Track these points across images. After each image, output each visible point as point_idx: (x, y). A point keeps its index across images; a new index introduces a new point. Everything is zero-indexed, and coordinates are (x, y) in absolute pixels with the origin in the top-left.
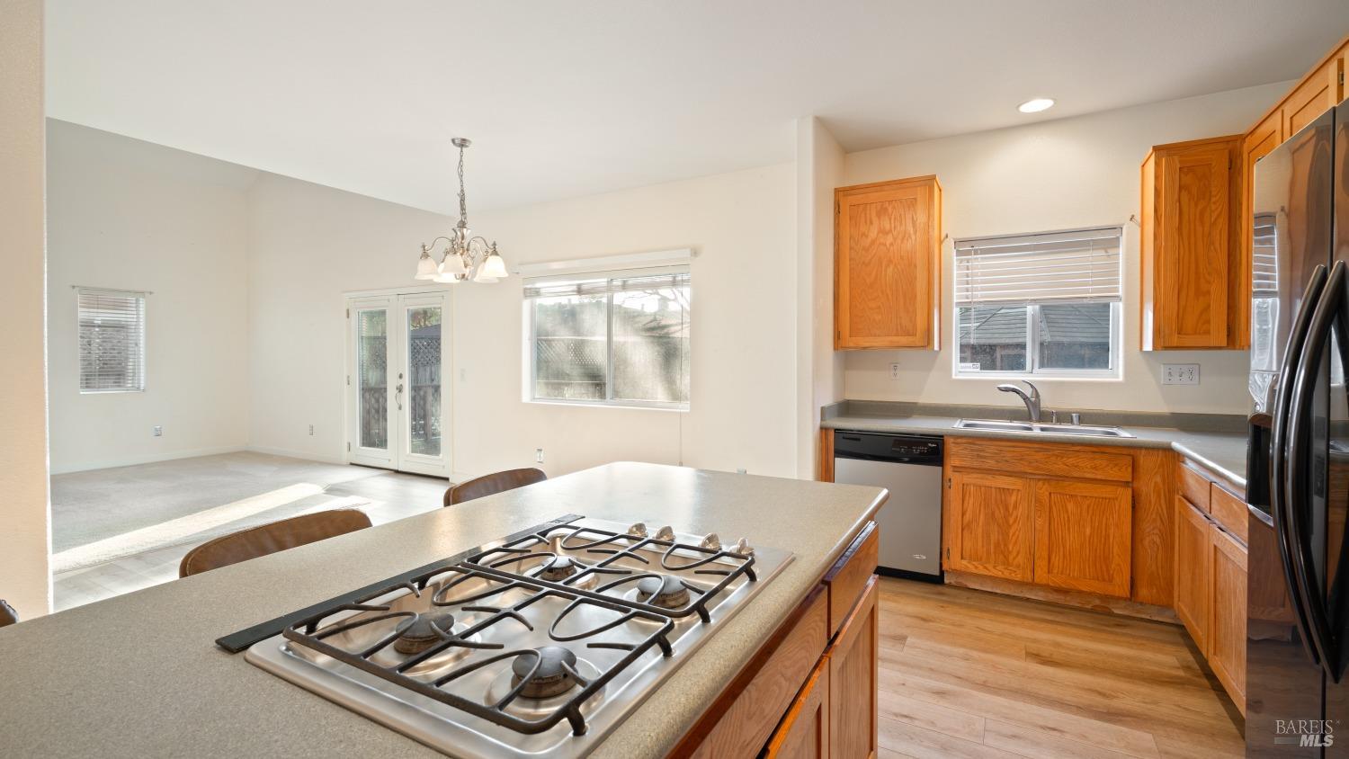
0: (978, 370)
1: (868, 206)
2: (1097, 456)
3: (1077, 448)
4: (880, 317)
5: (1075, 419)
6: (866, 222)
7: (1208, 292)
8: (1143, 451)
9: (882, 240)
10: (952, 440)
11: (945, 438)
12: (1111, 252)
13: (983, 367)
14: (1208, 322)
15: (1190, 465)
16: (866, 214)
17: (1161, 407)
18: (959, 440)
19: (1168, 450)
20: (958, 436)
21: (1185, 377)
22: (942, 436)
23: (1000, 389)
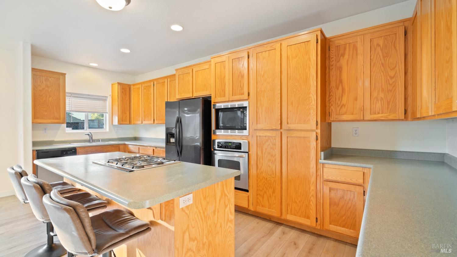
0: (71, 130)
1: (41, 77)
2: (113, 147)
3: (108, 146)
4: (47, 113)
5: (100, 141)
6: (40, 82)
7: (126, 114)
8: (120, 145)
9: (47, 89)
10: (78, 148)
11: (76, 148)
12: (105, 102)
13: (73, 129)
14: (126, 119)
15: (130, 146)
16: (40, 79)
17: (115, 137)
18: (81, 148)
19: (125, 144)
20: (80, 147)
21: (120, 130)
22: (75, 148)
23: (86, 134)
